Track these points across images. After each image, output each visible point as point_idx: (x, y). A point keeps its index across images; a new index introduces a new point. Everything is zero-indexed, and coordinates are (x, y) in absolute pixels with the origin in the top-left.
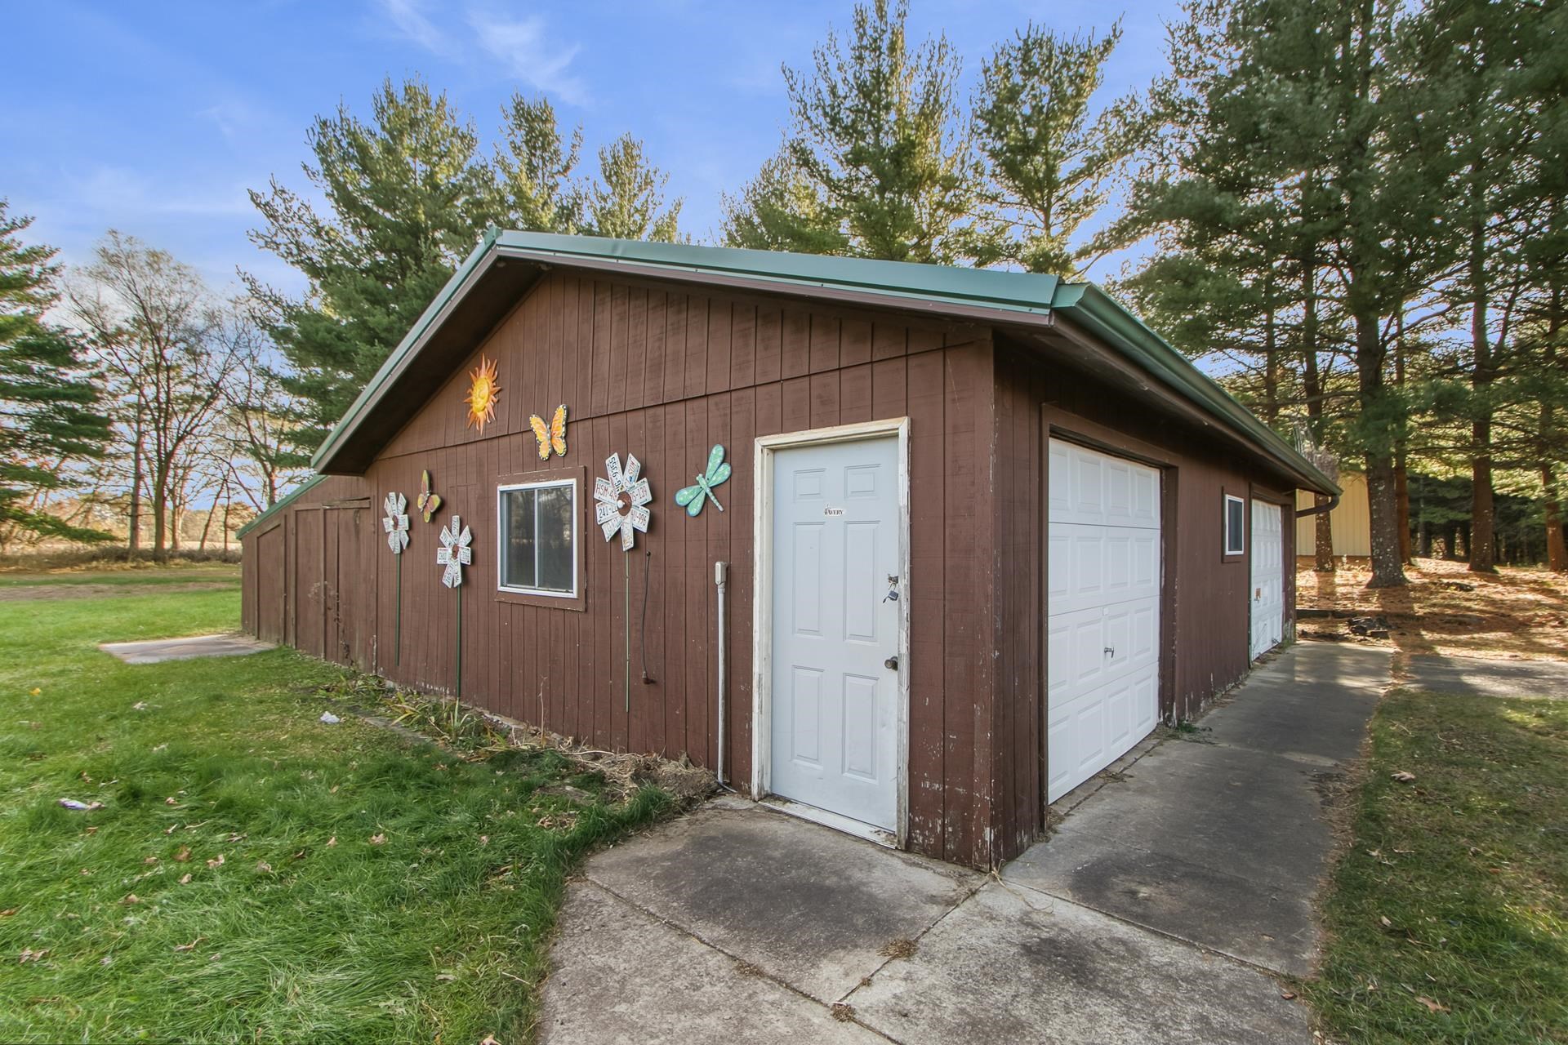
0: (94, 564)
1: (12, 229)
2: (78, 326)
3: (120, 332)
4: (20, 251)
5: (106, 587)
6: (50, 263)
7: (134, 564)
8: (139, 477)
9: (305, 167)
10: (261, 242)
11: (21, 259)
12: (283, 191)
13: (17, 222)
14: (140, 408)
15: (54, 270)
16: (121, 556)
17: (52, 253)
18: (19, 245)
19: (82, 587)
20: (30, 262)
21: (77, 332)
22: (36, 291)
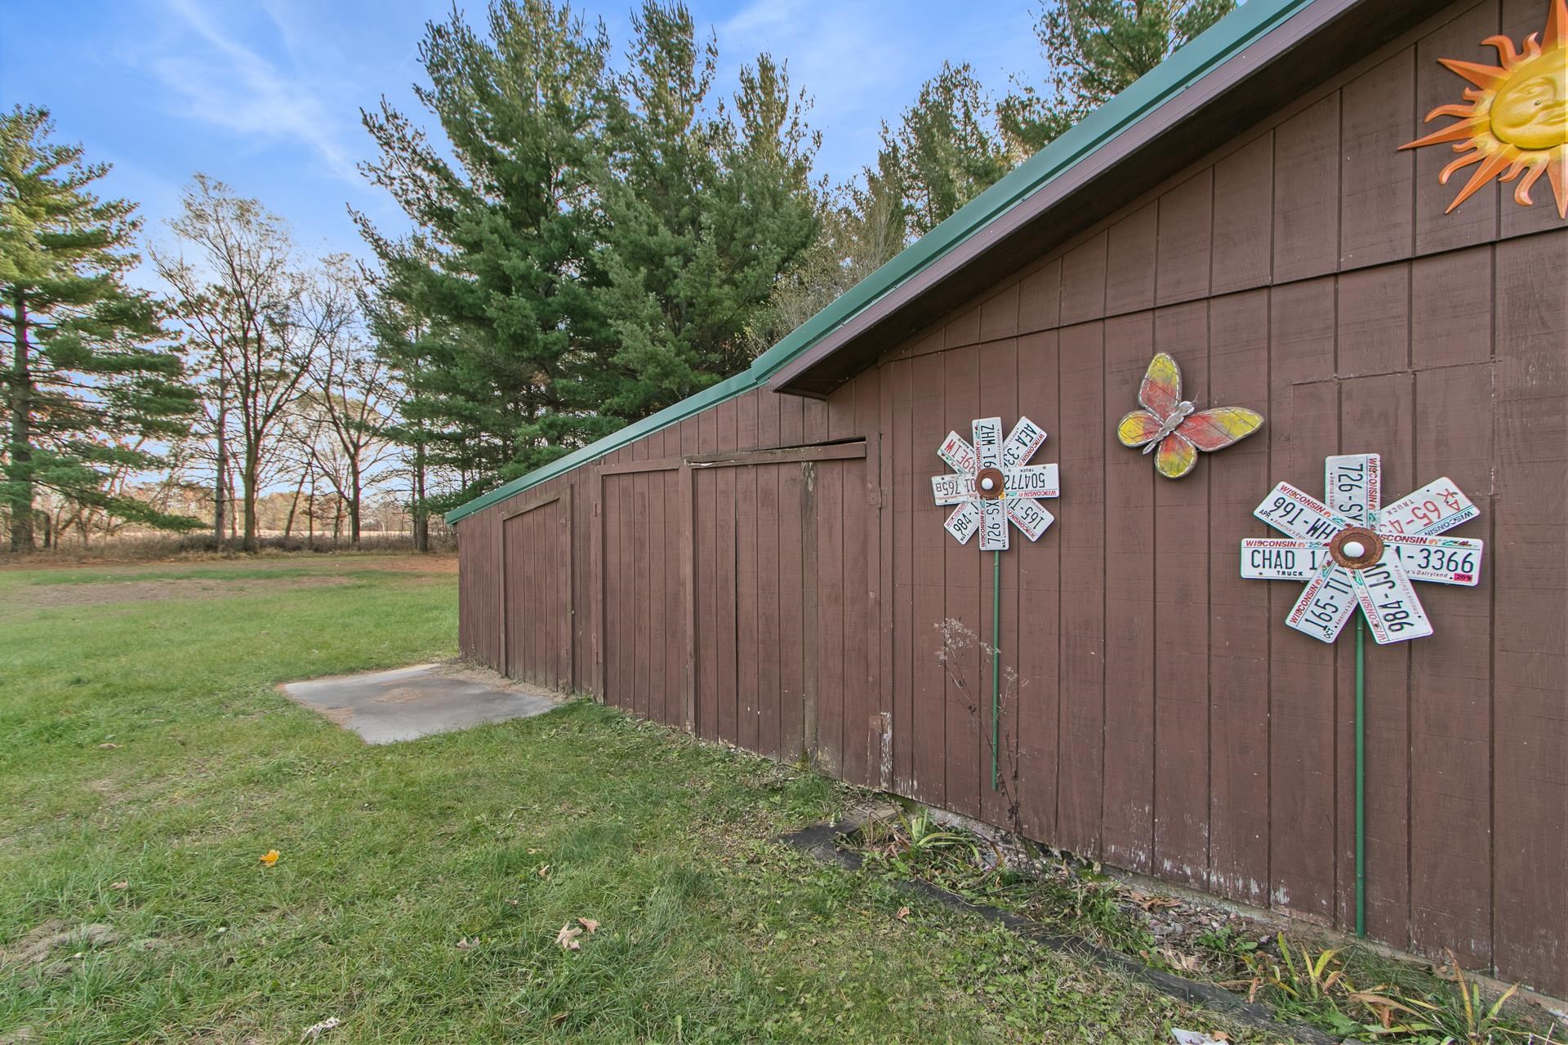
0: (183, 554)
1: (88, 178)
2: (162, 290)
3: (202, 300)
4: (97, 206)
5: (212, 583)
6: (129, 218)
7: (225, 554)
8: (222, 460)
9: (418, 90)
10: (373, 177)
11: (99, 214)
12: (395, 117)
13: (95, 170)
14: (224, 384)
15: (134, 225)
16: (210, 545)
17: (130, 209)
18: (96, 199)
19: (185, 582)
20: (109, 219)
21: (159, 297)
22: (115, 251)
